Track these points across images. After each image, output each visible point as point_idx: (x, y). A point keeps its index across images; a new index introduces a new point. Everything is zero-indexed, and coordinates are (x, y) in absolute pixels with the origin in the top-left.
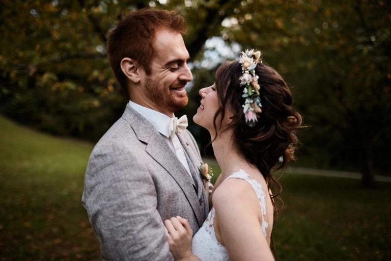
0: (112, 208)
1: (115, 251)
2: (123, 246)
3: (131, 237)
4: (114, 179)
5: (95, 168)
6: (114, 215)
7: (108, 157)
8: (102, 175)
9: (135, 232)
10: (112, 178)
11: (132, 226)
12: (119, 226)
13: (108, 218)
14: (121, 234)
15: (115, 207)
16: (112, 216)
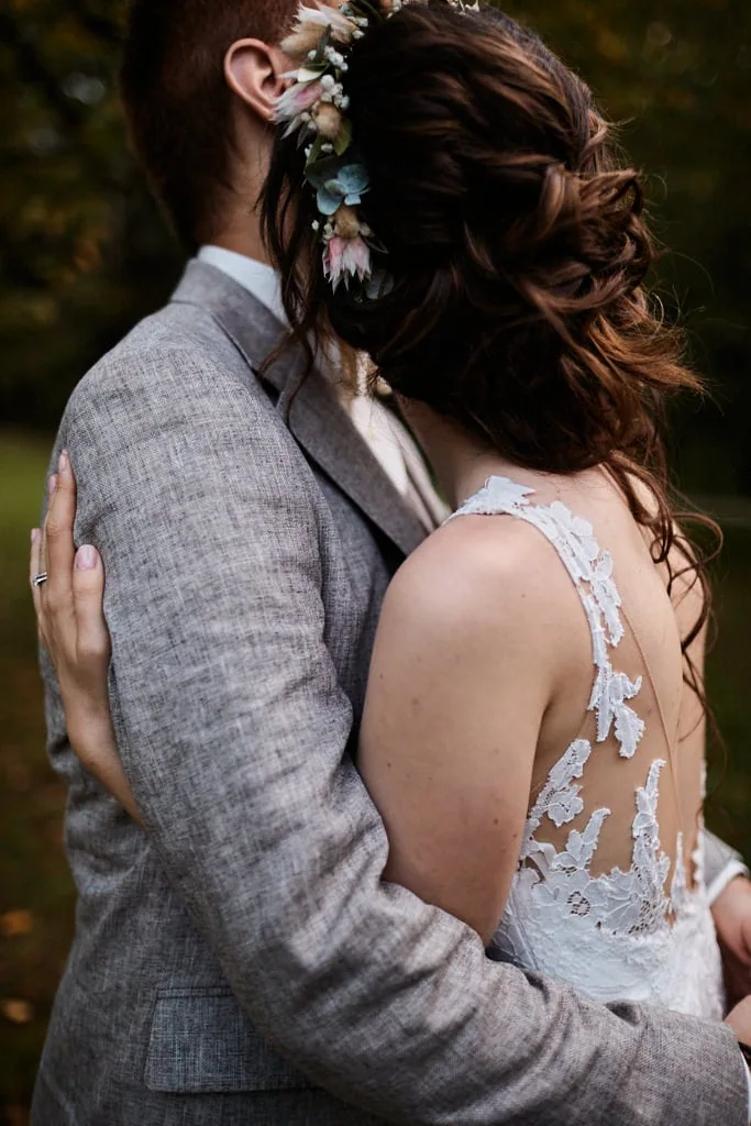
0: (164, 605)
1: (169, 790)
2: (206, 765)
3: (238, 724)
4: (175, 487)
5: (93, 450)
6: (170, 635)
7: (155, 400)
8: (122, 472)
9: (258, 703)
10: (167, 481)
11: (244, 679)
12: (190, 682)
13: (144, 648)
14: (200, 714)
15: (179, 600)
16: (162, 641)
